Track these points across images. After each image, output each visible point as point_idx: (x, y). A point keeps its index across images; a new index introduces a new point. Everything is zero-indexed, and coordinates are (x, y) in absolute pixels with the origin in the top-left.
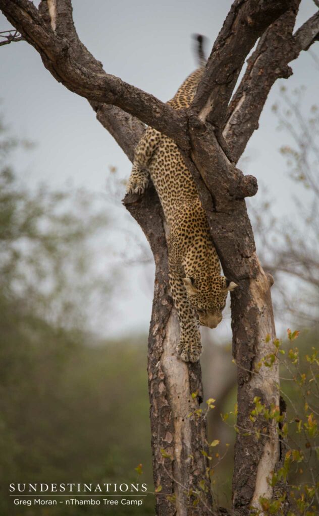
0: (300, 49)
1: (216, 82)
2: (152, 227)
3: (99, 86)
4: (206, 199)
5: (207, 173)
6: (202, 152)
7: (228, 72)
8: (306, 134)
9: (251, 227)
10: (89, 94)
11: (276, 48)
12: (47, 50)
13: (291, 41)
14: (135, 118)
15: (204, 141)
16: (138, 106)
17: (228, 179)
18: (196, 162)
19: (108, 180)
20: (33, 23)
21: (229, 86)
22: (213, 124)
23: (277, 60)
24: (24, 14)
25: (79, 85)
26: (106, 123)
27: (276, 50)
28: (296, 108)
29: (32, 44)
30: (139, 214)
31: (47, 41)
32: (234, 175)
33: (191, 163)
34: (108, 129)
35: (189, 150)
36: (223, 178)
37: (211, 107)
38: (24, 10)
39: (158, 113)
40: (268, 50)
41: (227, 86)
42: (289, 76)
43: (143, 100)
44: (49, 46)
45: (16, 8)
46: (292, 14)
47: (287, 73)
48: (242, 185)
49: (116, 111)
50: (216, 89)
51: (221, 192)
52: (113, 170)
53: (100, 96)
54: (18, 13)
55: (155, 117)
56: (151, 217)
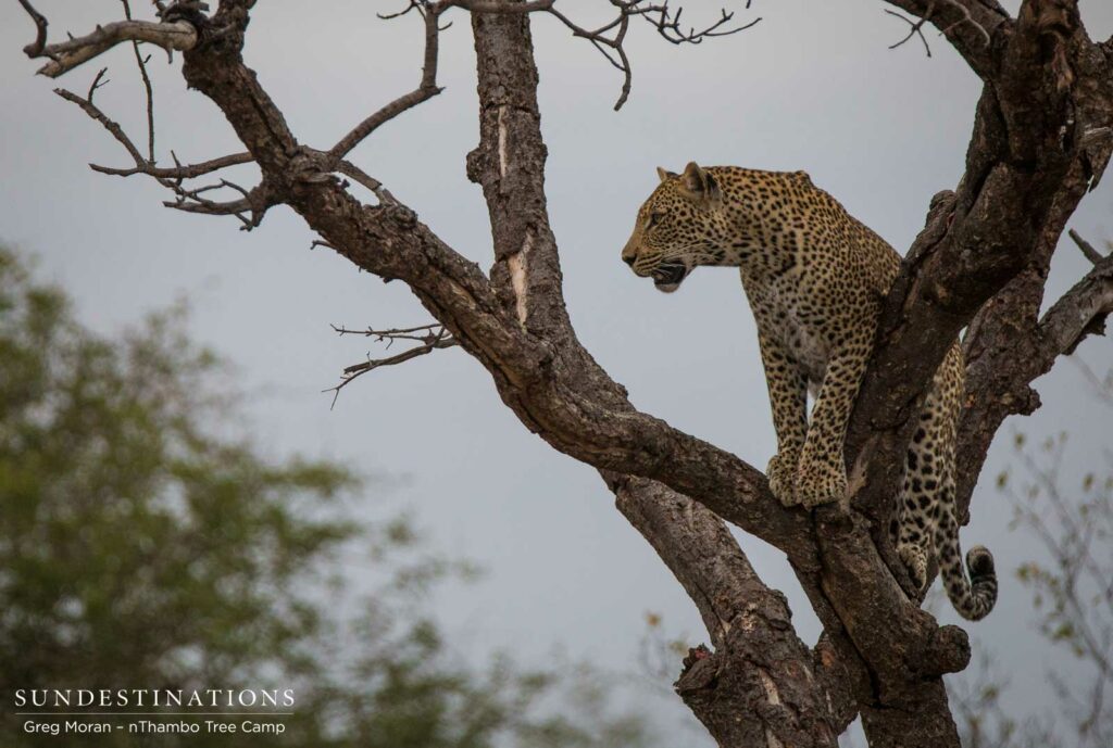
0: (1056, 351)
1: (872, 424)
2: (742, 741)
3: (617, 438)
4: (858, 680)
5: (858, 620)
6: (846, 576)
7: (897, 402)
8: (1073, 536)
9: (959, 738)
10: (597, 456)
11: (1003, 350)
12: (508, 366)
13: (1035, 335)
14: (700, 506)
15: (851, 553)
16: (702, 479)
17: (904, 634)
18: (832, 597)
19: (643, 643)
20: (477, 310)
21: (900, 433)
22: (868, 516)
23: (1005, 375)
24: (457, 291)
25: (577, 437)
26: (638, 515)
27: (1003, 355)
28: (1049, 480)
29: (476, 354)
30: (713, 713)
31: (506, 348)
32: (918, 626)
33: (821, 599)
34: (642, 530)
35: (818, 573)
36: (892, 631)
37: (863, 479)
38: (457, 282)
39: (748, 493)
40: (986, 354)
41: (895, 433)
42: (1033, 410)
43: (714, 465)
44: (511, 357)
45: (440, 280)
46: (1035, 277)
47: (1027, 404)
48: (934, 647)
49: (659, 491)
50: (873, 441)
51: (889, 663)
52: (654, 620)
53: (622, 460)
54: (444, 291)
55: (742, 502)
56: (738, 720)
